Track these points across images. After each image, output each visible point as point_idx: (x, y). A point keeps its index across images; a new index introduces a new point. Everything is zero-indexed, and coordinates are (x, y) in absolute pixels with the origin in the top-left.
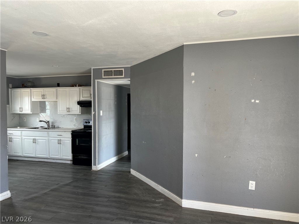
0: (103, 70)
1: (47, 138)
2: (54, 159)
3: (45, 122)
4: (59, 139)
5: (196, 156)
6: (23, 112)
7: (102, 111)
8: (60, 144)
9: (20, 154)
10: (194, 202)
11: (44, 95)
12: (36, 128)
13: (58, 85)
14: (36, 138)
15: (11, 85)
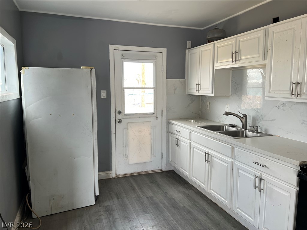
3: (237, 116)
4: (258, 175)
6: (202, 93)
11: (236, 53)
13: (276, 20)
14: (211, 152)
15: (189, 44)
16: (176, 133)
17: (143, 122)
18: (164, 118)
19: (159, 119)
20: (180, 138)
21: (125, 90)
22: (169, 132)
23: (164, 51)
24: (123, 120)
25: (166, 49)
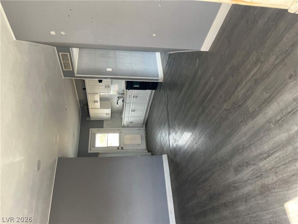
0: (64, 69)
1: (131, 104)
2: (150, 100)
3: (118, 100)
4: (133, 97)
5: (155, 35)
6: (110, 113)
7: (107, 69)
8: (137, 96)
9: (143, 118)
10: (206, 41)
11: (94, 102)
12: (123, 106)
14: (131, 110)
15: (88, 119)
16: (127, 123)
17: (123, 138)
18: (122, 129)
19: (122, 131)
20: (129, 122)
21: (108, 146)
22: (128, 127)
23: (91, 129)
24: (122, 147)
25: (90, 129)
